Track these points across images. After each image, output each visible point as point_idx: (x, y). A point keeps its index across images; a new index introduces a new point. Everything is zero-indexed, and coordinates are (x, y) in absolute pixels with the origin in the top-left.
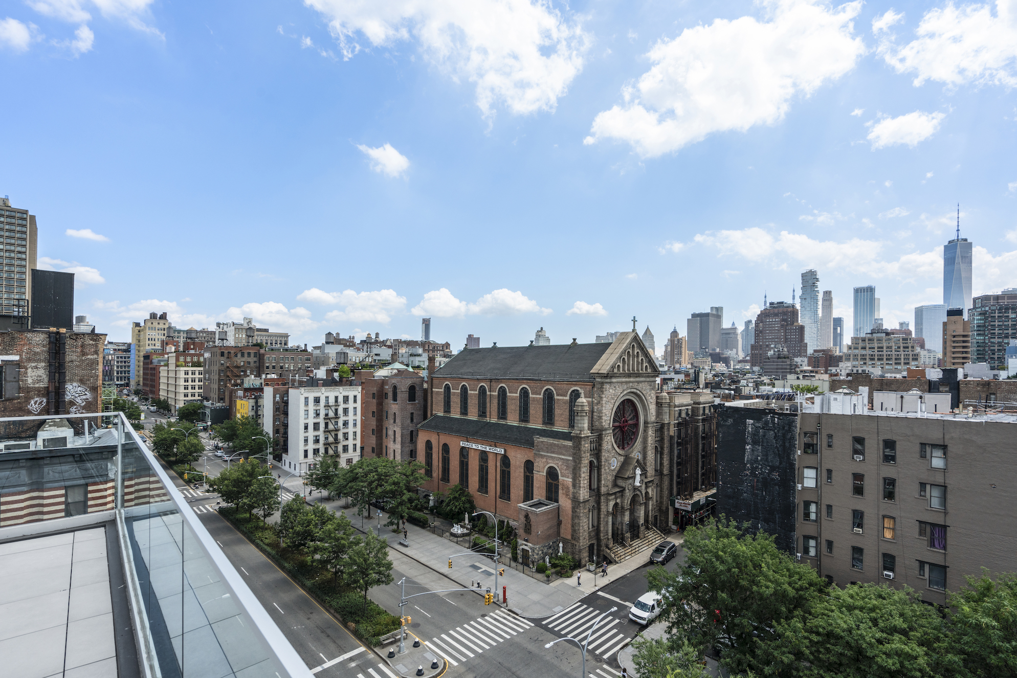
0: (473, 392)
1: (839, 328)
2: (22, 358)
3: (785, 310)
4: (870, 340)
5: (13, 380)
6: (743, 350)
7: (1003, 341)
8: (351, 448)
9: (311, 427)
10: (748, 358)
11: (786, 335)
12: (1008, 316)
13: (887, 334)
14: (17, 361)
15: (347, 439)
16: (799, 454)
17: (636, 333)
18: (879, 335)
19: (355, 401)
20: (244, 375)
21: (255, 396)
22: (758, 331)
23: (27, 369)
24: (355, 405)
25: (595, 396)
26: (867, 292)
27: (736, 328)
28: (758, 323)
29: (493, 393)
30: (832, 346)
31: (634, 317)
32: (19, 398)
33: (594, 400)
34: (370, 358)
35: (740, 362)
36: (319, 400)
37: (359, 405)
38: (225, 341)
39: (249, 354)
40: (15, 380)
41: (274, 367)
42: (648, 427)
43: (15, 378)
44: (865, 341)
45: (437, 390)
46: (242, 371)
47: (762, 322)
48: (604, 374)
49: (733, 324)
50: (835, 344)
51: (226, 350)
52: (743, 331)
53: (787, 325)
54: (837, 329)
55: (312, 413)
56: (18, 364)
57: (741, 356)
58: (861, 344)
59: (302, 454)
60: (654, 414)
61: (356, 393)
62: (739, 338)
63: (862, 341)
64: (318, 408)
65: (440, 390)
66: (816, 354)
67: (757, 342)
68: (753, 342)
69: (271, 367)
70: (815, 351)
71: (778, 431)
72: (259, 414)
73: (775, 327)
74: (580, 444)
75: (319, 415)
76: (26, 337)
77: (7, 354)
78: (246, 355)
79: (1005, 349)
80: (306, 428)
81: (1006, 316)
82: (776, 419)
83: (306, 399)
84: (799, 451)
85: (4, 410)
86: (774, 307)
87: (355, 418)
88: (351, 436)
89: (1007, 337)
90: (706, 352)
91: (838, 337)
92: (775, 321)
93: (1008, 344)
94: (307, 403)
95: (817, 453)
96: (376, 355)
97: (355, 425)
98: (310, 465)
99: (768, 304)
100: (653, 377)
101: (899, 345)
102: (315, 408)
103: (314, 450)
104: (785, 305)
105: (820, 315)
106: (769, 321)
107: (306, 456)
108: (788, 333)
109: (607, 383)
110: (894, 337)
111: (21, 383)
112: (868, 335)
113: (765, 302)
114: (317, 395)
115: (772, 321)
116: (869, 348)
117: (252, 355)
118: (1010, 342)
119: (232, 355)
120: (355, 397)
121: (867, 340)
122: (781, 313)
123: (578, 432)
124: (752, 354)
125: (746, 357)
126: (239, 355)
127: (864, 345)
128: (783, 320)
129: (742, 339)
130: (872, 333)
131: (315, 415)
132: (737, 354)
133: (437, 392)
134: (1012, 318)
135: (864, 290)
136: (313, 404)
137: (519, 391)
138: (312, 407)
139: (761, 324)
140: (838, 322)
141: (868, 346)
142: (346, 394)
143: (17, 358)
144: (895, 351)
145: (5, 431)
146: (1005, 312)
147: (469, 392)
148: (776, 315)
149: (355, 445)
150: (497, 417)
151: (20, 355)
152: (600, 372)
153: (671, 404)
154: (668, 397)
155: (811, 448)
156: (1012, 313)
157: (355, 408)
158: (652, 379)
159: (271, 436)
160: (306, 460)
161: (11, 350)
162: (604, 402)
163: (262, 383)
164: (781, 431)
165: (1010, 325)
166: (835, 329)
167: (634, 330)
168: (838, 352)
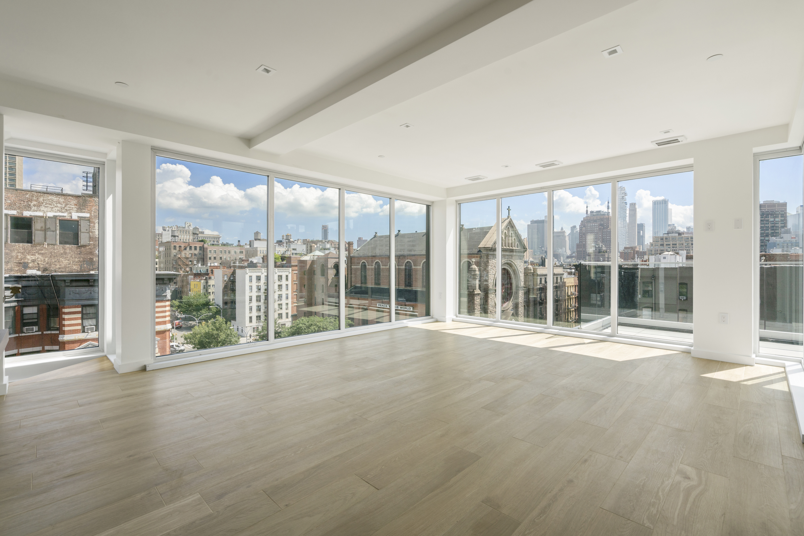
0: (384, 267)
1: (641, 232)
2: (91, 215)
3: (602, 217)
4: (666, 239)
5: (85, 231)
6: (570, 249)
7: (765, 238)
8: (284, 316)
9: (254, 299)
10: (574, 255)
11: (603, 236)
12: (768, 220)
13: (680, 234)
14: (88, 217)
15: (281, 309)
16: (640, 297)
17: (511, 219)
18: (673, 235)
19: (287, 279)
20: (192, 264)
21: (206, 278)
22: (581, 233)
23: (95, 224)
24: (287, 283)
25: (482, 264)
26: (663, 204)
27: (564, 232)
28: (582, 227)
29: (401, 267)
30: (636, 245)
31: (509, 207)
32: (89, 245)
33: (481, 268)
34: (289, 252)
35: (568, 257)
36: (260, 278)
37: (290, 282)
38: (176, 237)
39: (195, 248)
40: (87, 231)
41: (215, 258)
42: (519, 290)
43: (87, 230)
44: (663, 239)
45: (355, 267)
46: (191, 261)
47: (584, 226)
48: (489, 247)
49: (562, 229)
50: (639, 244)
51: (178, 244)
52: (569, 234)
53: (604, 228)
54: (640, 232)
55: (255, 289)
56: (89, 220)
57: (569, 253)
58: (659, 243)
59: (247, 319)
60: (523, 280)
61: (287, 274)
62: (567, 239)
63: (661, 239)
64: (259, 284)
65: (358, 267)
66: (626, 251)
67: (581, 242)
68: (578, 242)
69: (212, 258)
70: (625, 248)
71: (624, 281)
72: (209, 291)
73: (594, 230)
74: (474, 299)
75: (260, 289)
76: (94, 200)
77: (81, 212)
78: (193, 248)
79: (766, 245)
80: (251, 300)
81: (767, 220)
82: (623, 273)
83: (251, 277)
84: (640, 295)
85: (80, 254)
86: (594, 215)
87: (287, 293)
88: (284, 307)
89: (767, 236)
90: (543, 250)
91: (641, 239)
92: (595, 226)
93: (768, 241)
94: (251, 280)
95: (652, 297)
96: (293, 249)
97: (287, 298)
98: (254, 328)
99: (589, 213)
100: (521, 252)
101: (688, 242)
102: (257, 284)
103: (257, 317)
104: (602, 213)
105: (628, 222)
106: (590, 226)
107: (251, 321)
108: (605, 234)
109: (491, 255)
110: (685, 236)
111: (91, 234)
112: (665, 235)
113: (587, 211)
114: (259, 274)
115: (592, 226)
116: (666, 245)
117: (198, 249)
118: (770, 240)
119: (183, 248)
120: (287, 276)
121: (664, 239)
122: (599, 220)
123: (472, 290)
124: (578, 252)
125: (572, 254)
126: (188, 249)
127: (662, 243)
128: (601, 225)
129: (569, 240)
130: (668, 234)
131: (257, 290)
132: (566, 251)
133: (355, 268)
134: (771, 221)
135: (660, 202)
136: (255, 281)
137: (422, 264)
138: (254, 284)
139: (584, 228)
140: (641, 227)
141: (665, 243)
142: (280, 274)
143: (88, 215)
144: (686, 247)
145: (81, 268)
146: (766, 217)
147: (381, 267)
148: (595, 221)
149: (287, 314)
150: (404, 285)
151: (90, 213)
152: (486, 246)
153: (535, 274)
154: (532, 269)
155: (647, 294)
156: (771, 217)
157: (287, 285)
158: (522, 254)
159: (221, 306)
160: (251, 324)
161: (84, 209)
162: (489, 269)
163: (207, 270)
164: (626, 281)
165: (770, 227)
166: (639, 232)
167: (508, 217)
168: (641, 249)
